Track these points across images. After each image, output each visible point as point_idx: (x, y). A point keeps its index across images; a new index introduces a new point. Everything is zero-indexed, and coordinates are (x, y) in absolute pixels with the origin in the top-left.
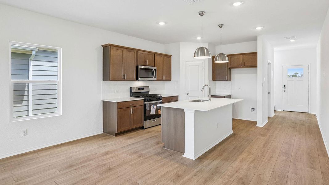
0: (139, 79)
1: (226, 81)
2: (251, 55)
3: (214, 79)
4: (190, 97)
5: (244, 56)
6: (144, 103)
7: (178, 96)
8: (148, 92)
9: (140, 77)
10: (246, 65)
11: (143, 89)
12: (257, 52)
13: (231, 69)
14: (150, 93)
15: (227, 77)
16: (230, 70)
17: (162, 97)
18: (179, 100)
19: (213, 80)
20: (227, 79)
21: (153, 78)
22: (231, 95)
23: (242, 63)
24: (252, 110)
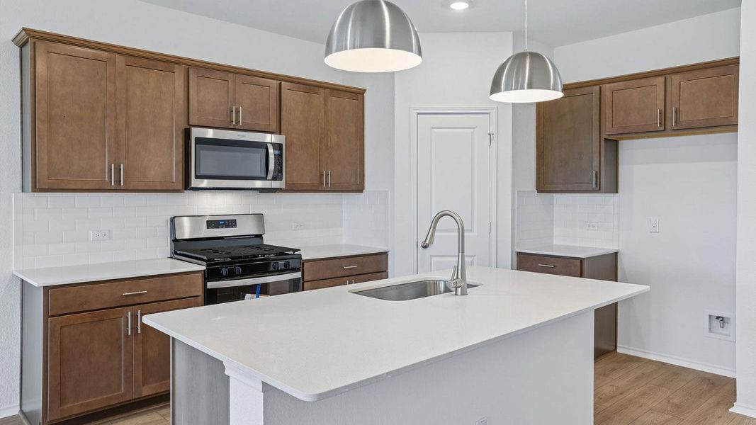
0: (195, 183)
1: (593, 191)
2: (710, 72)
3: (545, 184)
4: (434, 259)
5: (676, 79)
6: (205, 285)
7: (386, 254)
8: (260, 236)
9: (197, 177)
10: (683, 118)
11: (231, 223)
12: (738, 58)
13: (617, 142)
14: (267, 241)
15: (598, 176)
16: (612, 145)
17: (304, 258)
18: (389, 270)
19: (537, 188)
20: (598, 184)
21: (265, 179)
22: (616, 254)
23: (664, 114)
24: (716, 323)
